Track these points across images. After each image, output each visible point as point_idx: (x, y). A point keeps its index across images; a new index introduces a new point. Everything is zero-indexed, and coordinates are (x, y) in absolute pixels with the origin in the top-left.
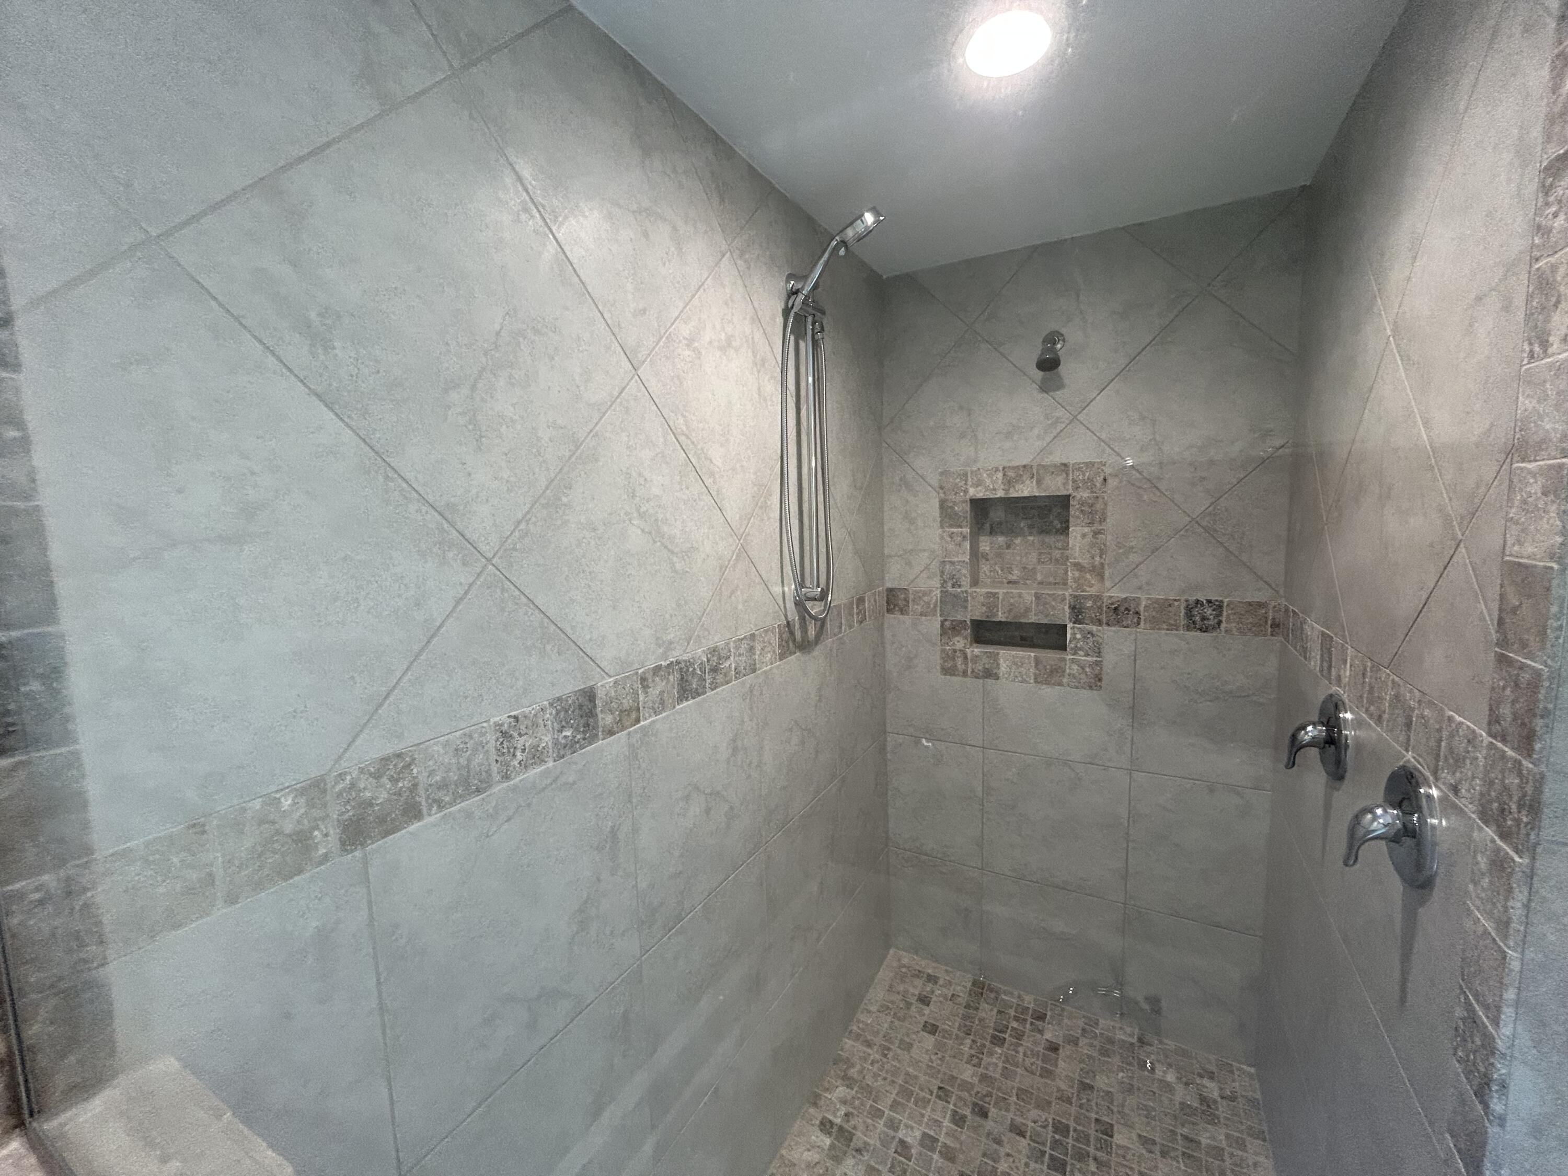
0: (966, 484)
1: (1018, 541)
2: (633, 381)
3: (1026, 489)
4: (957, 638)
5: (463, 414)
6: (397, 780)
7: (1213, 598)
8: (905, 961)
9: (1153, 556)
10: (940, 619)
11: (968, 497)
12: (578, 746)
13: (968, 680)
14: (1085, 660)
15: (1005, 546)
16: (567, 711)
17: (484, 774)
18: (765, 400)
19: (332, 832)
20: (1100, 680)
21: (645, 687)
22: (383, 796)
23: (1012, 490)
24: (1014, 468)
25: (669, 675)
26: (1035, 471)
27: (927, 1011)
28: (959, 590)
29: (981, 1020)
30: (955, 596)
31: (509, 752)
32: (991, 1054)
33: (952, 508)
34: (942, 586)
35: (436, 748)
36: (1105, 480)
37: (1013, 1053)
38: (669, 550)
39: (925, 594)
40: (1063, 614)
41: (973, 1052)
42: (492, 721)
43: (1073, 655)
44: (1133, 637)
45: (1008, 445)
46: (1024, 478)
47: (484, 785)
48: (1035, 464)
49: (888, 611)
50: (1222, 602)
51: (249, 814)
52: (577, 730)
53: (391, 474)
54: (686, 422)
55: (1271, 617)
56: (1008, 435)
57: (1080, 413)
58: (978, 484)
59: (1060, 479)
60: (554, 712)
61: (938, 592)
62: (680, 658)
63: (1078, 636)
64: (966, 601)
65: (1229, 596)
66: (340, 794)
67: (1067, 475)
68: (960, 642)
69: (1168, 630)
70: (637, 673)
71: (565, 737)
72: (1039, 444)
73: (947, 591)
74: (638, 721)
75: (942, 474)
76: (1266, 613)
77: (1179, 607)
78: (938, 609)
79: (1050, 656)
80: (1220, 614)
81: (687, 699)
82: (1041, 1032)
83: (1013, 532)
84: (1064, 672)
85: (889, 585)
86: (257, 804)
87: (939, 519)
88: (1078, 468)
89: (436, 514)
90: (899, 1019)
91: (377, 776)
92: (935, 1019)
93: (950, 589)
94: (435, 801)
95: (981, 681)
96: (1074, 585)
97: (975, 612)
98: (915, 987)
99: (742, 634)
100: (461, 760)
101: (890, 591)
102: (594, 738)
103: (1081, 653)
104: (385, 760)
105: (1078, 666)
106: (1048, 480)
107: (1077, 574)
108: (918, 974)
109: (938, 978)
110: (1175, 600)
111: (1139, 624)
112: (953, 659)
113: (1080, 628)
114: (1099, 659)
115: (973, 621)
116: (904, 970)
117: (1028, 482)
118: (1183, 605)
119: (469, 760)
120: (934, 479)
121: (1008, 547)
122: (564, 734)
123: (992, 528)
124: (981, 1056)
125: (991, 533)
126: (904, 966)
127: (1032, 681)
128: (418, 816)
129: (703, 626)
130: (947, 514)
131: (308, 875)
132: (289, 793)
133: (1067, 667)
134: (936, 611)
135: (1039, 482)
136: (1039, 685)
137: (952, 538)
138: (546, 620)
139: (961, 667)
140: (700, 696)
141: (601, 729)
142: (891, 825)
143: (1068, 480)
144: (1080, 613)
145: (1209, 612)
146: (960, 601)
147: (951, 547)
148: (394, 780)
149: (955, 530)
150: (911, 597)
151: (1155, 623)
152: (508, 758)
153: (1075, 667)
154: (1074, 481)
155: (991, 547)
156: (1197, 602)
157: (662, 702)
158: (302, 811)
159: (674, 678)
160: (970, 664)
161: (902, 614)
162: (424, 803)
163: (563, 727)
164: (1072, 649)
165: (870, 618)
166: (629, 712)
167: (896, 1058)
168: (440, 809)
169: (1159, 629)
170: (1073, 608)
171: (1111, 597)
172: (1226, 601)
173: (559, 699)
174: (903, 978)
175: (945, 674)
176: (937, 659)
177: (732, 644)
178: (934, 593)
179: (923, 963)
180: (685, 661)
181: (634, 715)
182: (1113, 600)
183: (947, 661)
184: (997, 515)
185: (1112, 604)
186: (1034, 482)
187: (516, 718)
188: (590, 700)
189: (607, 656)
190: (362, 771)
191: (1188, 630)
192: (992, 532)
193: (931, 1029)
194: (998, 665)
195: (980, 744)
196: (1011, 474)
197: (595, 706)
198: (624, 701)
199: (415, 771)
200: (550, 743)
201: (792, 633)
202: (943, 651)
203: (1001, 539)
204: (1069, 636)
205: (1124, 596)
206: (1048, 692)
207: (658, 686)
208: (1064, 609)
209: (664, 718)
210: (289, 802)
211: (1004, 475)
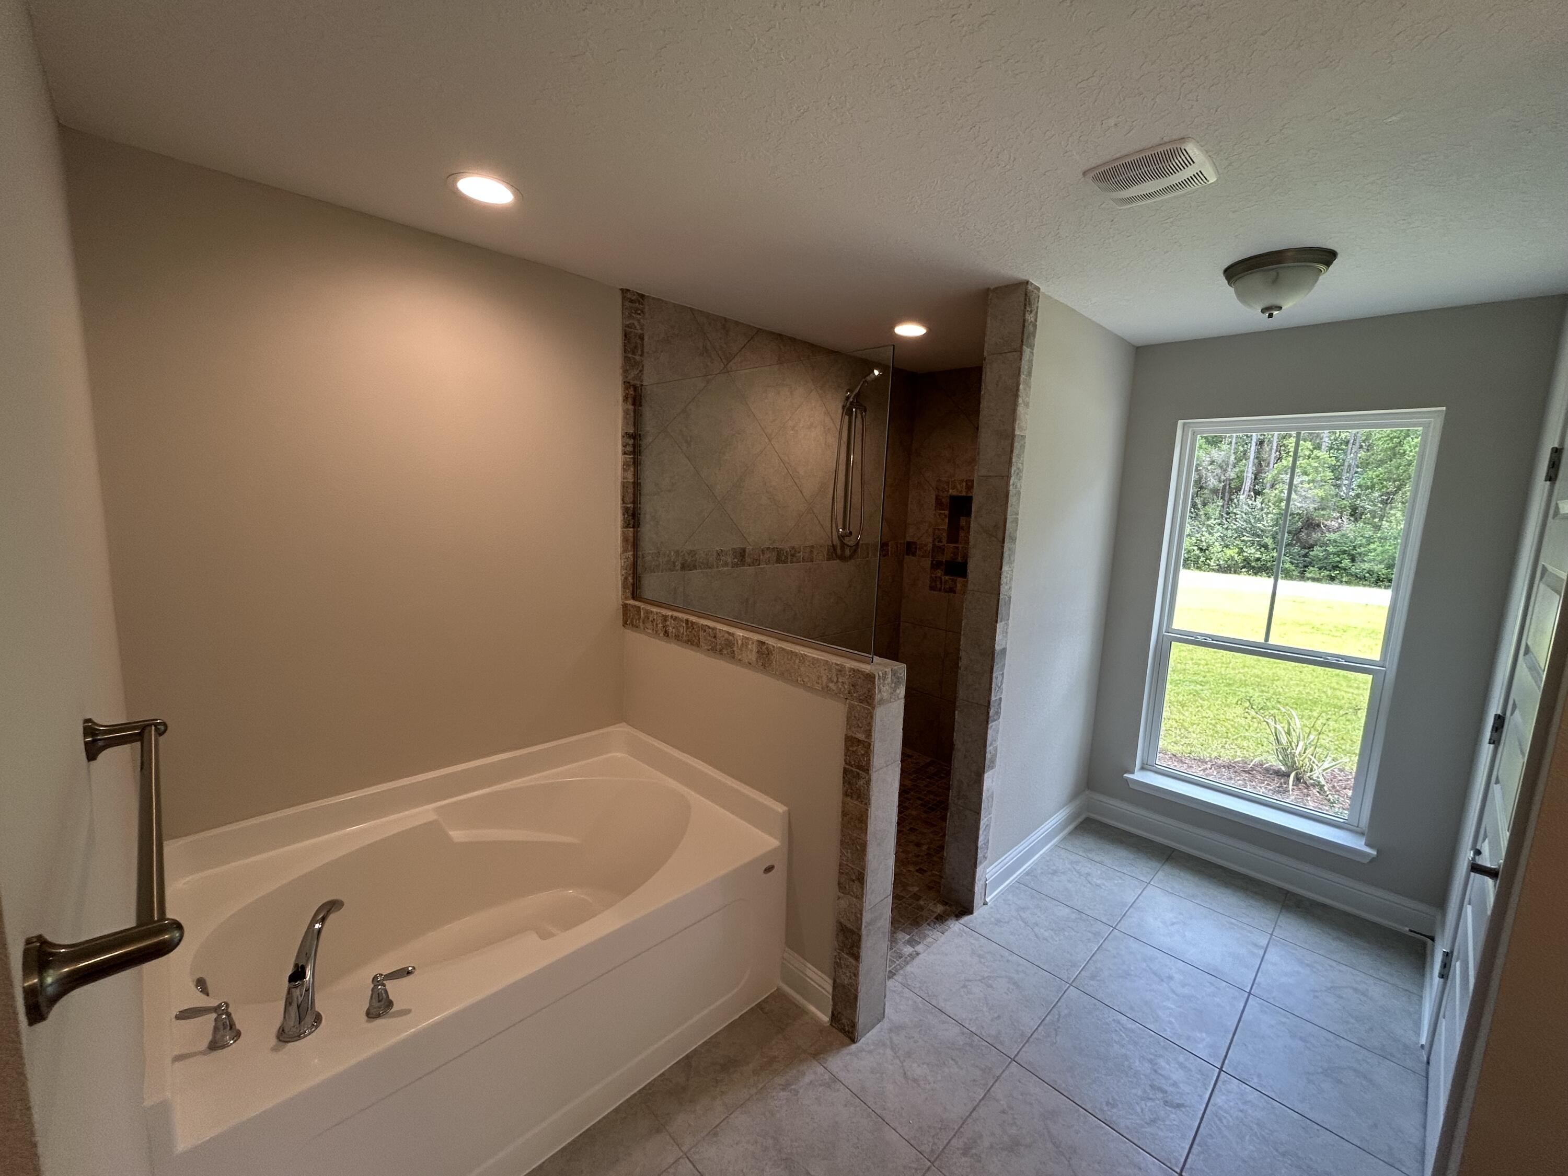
0: (948, 487)
4: (938, 570)
5: (717, 459)
6: (693, 557)
10: (931, 559)
11: (948, 495)
12: (739, 566)
13: (942, 593)
16: (737, 553)
17: (712, 564)
19: (679, 565)
21: (763, 554)
22: (690, 560)
25: (773, 552)
28: (941, 544)
30: (939, 548)
33: (941, 500)
34: (933, 541)
35: (702, 551)
38: (777, 506)
39: (925, 546)
49: (906, 553)
52: (738, 560)
53: (699, 476)
54: (789, 457)
58: (954, 487)
60: (733, 552)
62: (778, 547)
64: (944, 550)
66: (682, 556)
68: (939, 573)
70: (761, 548)
71: (735, 562)
73: (935, 545)
74: (759, 565)
75: (937, 481)
81: (780, 563)
86: (668, 552)
87: (934, 506)
89: (708, 488)
91: (689, 554)
93: (937, 544)
95: (947, 594)
97: (948, 556)
99: (807, 544)
100: (707, 558)
101: (909, 543)
112: (935, 582)
120: (934, 484)
129: (790, 536)
130: (939, 503)
134: (929, 555)
137: (939, 516)
139: (939, 586)
140: (785, 564)
141: (747, 563)
146: (941, 550)
147: (939, 521)
149: (942, 512)
150: (918, 547)
152: (719, 562)
157: (770, 561)
158: (675, 557)
159: (775, 554)
160: (943, 585)
161: (913, 556)
162: (698, 566)
163: (735, 558)
173: (734, 548)
175: (931, 590)
176: (928, 581)
177: (802, 547)
178: (929, 545)
180: (781, 549)
181: (758, 562)
183: (932, 583)
187: (722, 550)
188: (744, 552)
189: (751, 539)
190: (686, 551)
194: (956, 586)
195: (944, 628)
197: (745, 555)
198: (755, 556)
199: (697, 556)
200: (731, 562)
201: (835, 550)
202: (931, 577)
207: (768, 555)
209: (769, 567)
210: (673, 554)
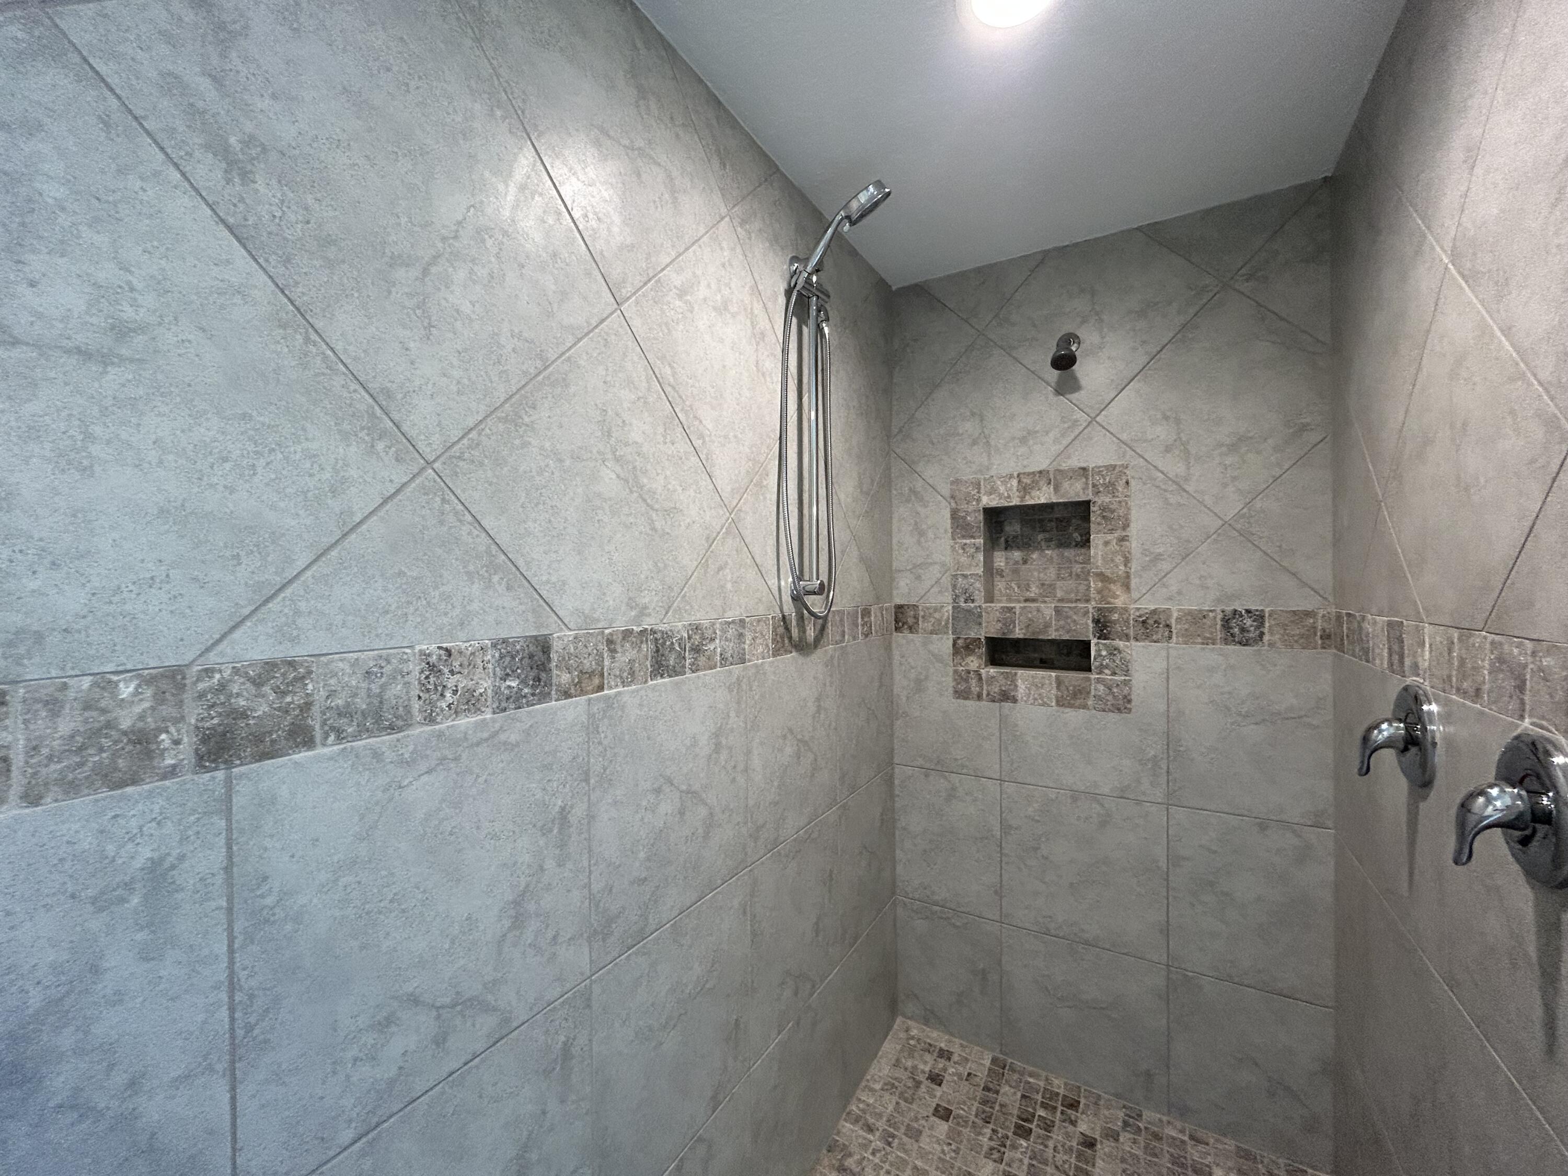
0: (978, 492)
1: (1035, 556)
2: (615, 314)
3: (1043, 496)
4: (972, 658)
5: (410, 295)
6: (284, 693)
7: (1253, 608)
8: (914, 1032)
9: (1183, 563)
10: (951, 637)
11: (981, 506)
12: (524, 701)
13: (984, 703)
14: (1111, 680)
15: (1021, 562)
16: (513, 658)
17: (401, 709)
18: (763, 374)
19: (186, 740)
20: (1129, 701)
21: (613, 651)
22: (262, 709)
23: (1027, 497)
24: (1029, 474)
25: (642, 642)
26: (1052, 477)
27: (938, 1092)
28: (972, 605)
29: (1001, 1106)
30: (969, 611)
31: (436, 689)
32: (1014, 1147)
33: (964, 518)
34: (954, 600)
35: (341, 664)
36: (1127, 483)
37: (1041, 1147)
38: (648, 505)
39: (936, 610)
40: (1085, 629)
41: (992, 1144)
42: (418, 648)
43: (1098, 674)
44: (1164, 653)
45: (1022, 450)
46: (1041, 483)
47: (400, 723)
48: (1051, 469)
49: (897, 629)
50: (1262, 611)
51: (71, 694)
52: (524, 682)
53: (314, 337)
54: (674, 374)
55: (1320, 627)
56: (1023, 440)
57: (1098, 415)
58: (992, 491)
59: (1078, 485)
60: (497, 655)
61: (950, 608)
62: (655, 627)
63: (1104, 653)
64: (980, 616)
65: (1268, 606)
66: (201, 696)
67: (1087, 479)
68: (974, 662)
69: (1203, 644)
70: (603, 632)
71: (509, 687)
72: (1055, 449)
73: (959, 607)
74: (601, 688)
75: (952, 483)
76: (1314, 623)
77: (1215, 618)
78: (950, 625)
79: (1073, 677)
80: (1262, 624)
81: (662, 676)
82: (1074, 1123)
83: (1030, 546)
84: (1089, 693)
85: (899, 601)
86: (86, 682)
87: (950, 530)
88: (1098, 471)
89: (367, 396)
90: (906, 1101)
91: (258, 682)
92: (949, 1102)
93: (963, 605)
94: (332, 728)
95: (997, 704)
96: (1098, 597)
97: (990, 628)
98: (926, 1063)
99: (730, 616)
100: (373, 686)
101: (899, 608)
102: (544, 697)
103: (1107, 671)
104: (271, 666)
105: (1105, 685)
106: (1066, 485)
107: (1100, 584)
108: (929, 1048)
109: (951, 1053)
110: (1211, 611)
111: (1170, 638)
112: (966, 681)
113: (1105, 644)
114: (1127, 678)
115: (989, 639)
116: (912, 1042)
117: (1044, 488)
118: (1220, 616)
119: (383, 687)
120: (946, 490)
121: (1025, 562)
122: (508, 683)
123: (1007, 541)
124: (1003, 1149)
125: (1006, 549)
126: (913, 1038)
127: (1053, 704)
128: (309, 743)
129: (684, 596)
130: (959, 523)
131: (146, 787)
132: (131, 679)
133: (1092, 688)
134: (947, 628)
135: (1056, 489)
136: (1062, 709)
137: (963, 549)
138: (494, 547)
139: (975, 689)
140: (677, 675)
141: (554, 688)
142: (899, 869)
143: (1087, 484)
144: (1105, 627)
145: (1248, 622)
146: (976, 617)
147: (964, 559)
148: (281, 693)
149: (968, 541)
150: (922, 613)
151: (1188, 637)
152: (434, 697)
153: (1101, 687)
154: (1094, 486)
155: (1007, 563)
156: (1235, 612)
157: (632, 673)
158: (146, 705)
159: (647, 648)
160: (985, 687)
161: (911, 632)
162: (317, 727)
163: (507, 675)
164: (1096, 668)
165: (876, 632)
166: (591, 674)
167: (902, 1146)
168: (340, 739)
169: (1193, 643)
170: (1096, 622)
171: (1138, 609)
172: (1267, 610)
173: (504, 641)
174: (911, 1052)
175: (957, 698)
176: (949, 681)
177: (718, 626)
178: (946, 609)
179: (935, 1034)
180: (662, 632)
181: (596, 681)
182: (1141, 612)
183: (958, 684)
184: (1013, 528)
185: (1140, 616)
186: (1052, 489)
187: (448, 652)
188: (544, 652)
189: (566, 605)
190: (236, 671)
191: (1226, 644)
192: (1007, 547)
193: (943, 1113)
194: (1016, 686)
195: (997, 776)
196: (1027, 480)
197: (549, 659)
198: (585, 661)
199: (310, 687)
200: (490, 691)
201: (787, 629)
202: (956, 672)
203: (1017, 555)
204: (1093, 653)
205: (1153, 607)
206: (1073, 716)
207: (627, 654)
208: (1087, 624)
209: (633, 692)
210: (131, 689)
211: (1019, 482)
